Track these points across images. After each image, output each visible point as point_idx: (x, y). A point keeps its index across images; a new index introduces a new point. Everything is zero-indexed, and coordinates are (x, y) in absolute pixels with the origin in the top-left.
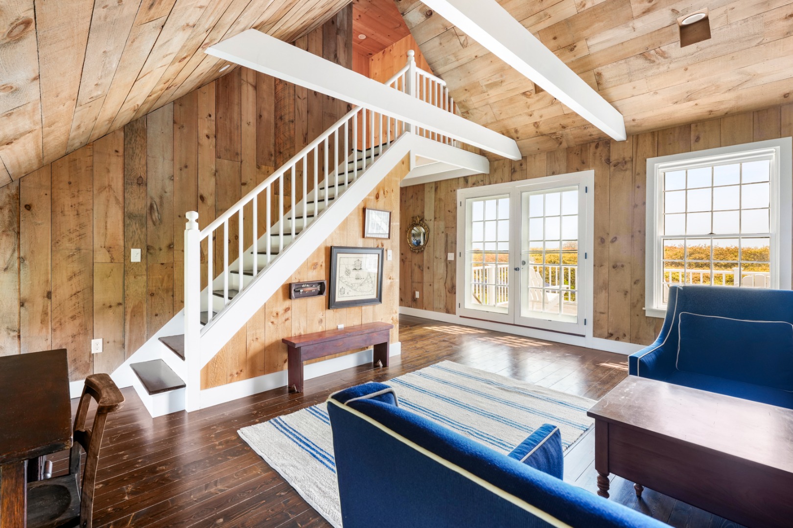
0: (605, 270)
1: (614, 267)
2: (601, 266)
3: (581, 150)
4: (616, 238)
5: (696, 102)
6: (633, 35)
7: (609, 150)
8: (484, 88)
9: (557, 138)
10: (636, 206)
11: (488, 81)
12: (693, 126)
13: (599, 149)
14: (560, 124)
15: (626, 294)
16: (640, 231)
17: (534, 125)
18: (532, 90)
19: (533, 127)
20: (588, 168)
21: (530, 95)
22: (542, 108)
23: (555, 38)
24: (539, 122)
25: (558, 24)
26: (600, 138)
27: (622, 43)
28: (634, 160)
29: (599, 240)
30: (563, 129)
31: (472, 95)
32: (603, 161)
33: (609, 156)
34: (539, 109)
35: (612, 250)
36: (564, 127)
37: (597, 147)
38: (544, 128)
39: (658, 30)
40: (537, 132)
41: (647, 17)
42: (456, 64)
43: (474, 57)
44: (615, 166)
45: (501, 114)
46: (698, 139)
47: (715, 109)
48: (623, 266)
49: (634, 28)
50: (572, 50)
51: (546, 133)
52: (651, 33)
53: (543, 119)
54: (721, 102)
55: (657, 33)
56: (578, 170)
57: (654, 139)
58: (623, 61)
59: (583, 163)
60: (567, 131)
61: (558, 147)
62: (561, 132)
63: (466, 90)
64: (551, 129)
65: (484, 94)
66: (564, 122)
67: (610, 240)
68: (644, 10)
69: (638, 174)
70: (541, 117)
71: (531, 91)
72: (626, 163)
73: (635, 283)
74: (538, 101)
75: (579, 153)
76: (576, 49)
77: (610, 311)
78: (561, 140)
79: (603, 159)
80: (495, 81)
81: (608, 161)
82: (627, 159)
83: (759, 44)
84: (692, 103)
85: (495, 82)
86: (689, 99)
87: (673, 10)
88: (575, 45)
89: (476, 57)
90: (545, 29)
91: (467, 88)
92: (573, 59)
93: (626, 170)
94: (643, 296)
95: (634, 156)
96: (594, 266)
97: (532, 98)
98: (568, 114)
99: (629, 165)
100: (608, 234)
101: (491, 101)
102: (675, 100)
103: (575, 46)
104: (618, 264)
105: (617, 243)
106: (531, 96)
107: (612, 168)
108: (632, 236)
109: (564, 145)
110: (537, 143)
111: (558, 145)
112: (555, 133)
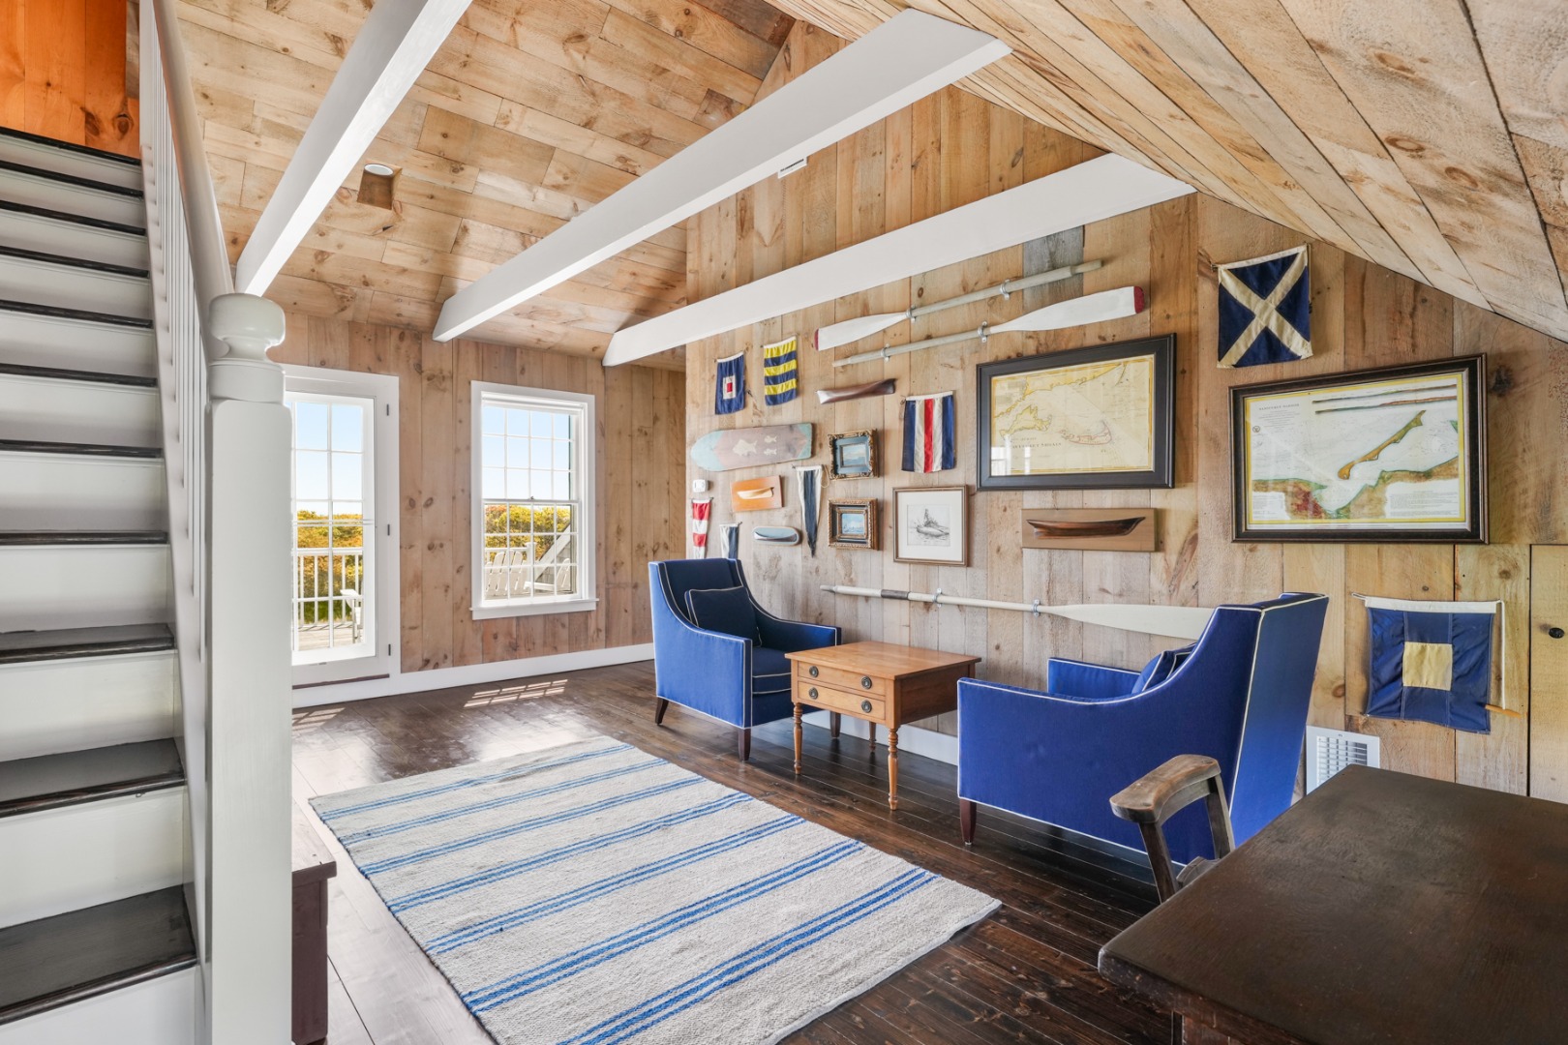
0: (417, 554)
1: (431, 548)
2: (411, 547)
3: (376, 334)
4: (431, 499)
5: (535, 323)
6: (529, 205)
7: (420, 349)
8: (258, 125)
9: (342, 297)
10: (457, 450)
11: (279, 116)
12: (518, 350)
13: (407, 342)
14: (364, 276)
15: (446, 591)
16: (463, 491)
17: (316, 256)
18: (355, 191)
19: (311, 257)
20: (388, 371)
21: (346, 198)
22: (352, 233)
23: (445, 136)
24: (329, 254)
25: (462, 119)
26: (409, 324)
27: (514, 206)
28: (454, 376)
29: (407, 502)
30: (363, 287)
31: (212, 117)
32: (412, 366)
33: (421, 361)
34: (344, 232)
35: (426, 518)
36: (366, 284)
37: (401, 337)
38: (330, 270)
39: (553, 217)
40: (313, 270)
41: (553, 193)
42: (224, 24)
43: (279, 46)
44: (429, 379)
45: (260, 197)
46: (523, 370)
47: (544, 339)
48: (442, 546)
49: (534, 198)
50: (455, 171)
51: (329, 279)
52: (545, 215)
53: (339, 252)
54: (551, 333)
55: (550, 219)
56: (370, 370)
57: (478, 354)
58: (500, 230)
59: (379, 359)
60: (368, 292)
61: (336, 313)
62: (355, 289)
63: (206, 96)
64: (343, 276)
65: (248, 135)
66: (370, 275)
67: (423, 502)
68: (554, 184)
69: (460, 401)
70: (340, 246)
71: (353, 193)
72: (444, 378)
73: (458, 571)
74: (354, 216)
75: (373, 338)
76: (461, 173)
77: (425, 621)
78: (346, 303)
79: (412, 362)
80: (295, 127)
81: (419, 368)
82: (446, 373)
83: (605, 287)
84: (529, 322)
85: (293, 129)
86: (530, 316)
87: (575, 204)
88: (463, 166)
89: (285, 50)
90: (441, 110)
91: (209, 92)
92: (448, 185)
93: (444, 390)
94: (468, 590)
95: (455, 371)
96: (401, 547)
97: (346, 205)
98: (386, 265)
99: (447, 384)
100: (420, 492)
101: (255, 160)
102: (518, 311)
103: (462, 169)
104: (437, 543)
105: (433, 508)
106: (345, 201)
107: (425, 382)
108: (454, 498)
109: (348, 314)
110: (300, 291)
111: (336, 311)
112: (343, 287)
